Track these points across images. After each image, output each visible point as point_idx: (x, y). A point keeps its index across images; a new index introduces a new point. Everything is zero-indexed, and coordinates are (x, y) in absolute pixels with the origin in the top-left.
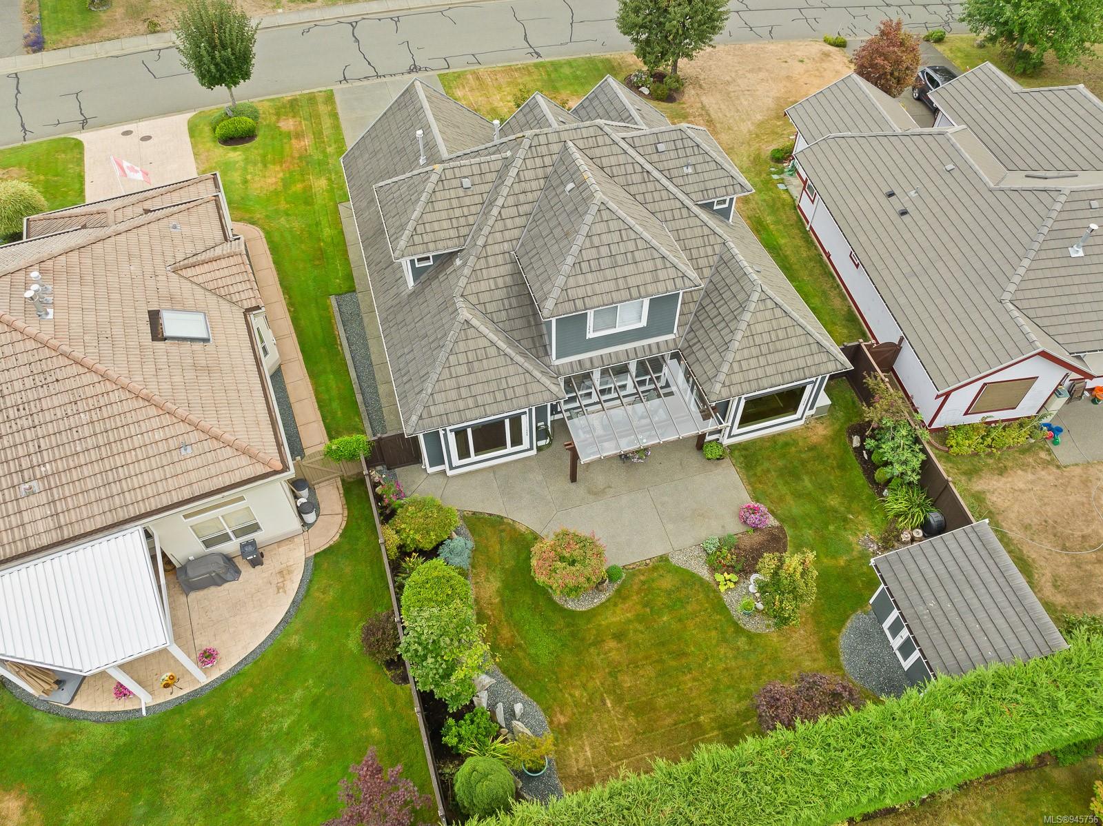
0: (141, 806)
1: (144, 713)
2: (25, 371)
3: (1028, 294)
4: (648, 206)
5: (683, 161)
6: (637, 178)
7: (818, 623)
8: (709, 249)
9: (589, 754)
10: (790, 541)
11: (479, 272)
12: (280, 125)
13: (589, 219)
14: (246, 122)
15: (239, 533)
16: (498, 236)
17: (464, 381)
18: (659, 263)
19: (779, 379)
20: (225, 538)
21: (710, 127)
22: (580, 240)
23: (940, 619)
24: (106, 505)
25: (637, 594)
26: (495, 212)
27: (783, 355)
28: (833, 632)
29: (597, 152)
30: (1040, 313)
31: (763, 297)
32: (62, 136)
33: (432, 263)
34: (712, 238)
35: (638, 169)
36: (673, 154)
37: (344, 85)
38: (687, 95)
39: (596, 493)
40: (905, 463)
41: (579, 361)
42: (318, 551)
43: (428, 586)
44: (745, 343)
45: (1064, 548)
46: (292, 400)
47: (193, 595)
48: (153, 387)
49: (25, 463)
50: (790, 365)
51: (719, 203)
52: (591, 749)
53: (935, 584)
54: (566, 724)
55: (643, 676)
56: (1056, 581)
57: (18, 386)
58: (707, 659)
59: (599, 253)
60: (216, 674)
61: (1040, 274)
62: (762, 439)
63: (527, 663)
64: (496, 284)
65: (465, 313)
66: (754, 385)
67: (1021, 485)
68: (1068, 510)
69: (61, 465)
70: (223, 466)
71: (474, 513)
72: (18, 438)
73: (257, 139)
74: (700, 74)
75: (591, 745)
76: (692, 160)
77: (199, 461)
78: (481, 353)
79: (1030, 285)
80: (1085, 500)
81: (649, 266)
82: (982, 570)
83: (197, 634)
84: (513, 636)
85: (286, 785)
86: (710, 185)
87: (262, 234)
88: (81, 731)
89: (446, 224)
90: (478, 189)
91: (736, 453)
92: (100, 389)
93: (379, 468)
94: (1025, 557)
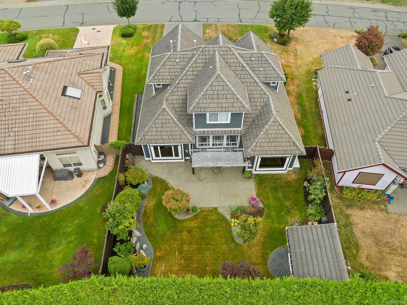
0: (17, 243)
1: (29, 215)
2: (18, 97)
3: (387, 140)
4: (242, 80)
5: (260, 65)
6: (239, 69)
7: (264, 246)
8: (262, 100)
9: (163, 269)
10: (265, 214)
11: (174, 92)
12: (143, 33)
13: (212, 80)
14: (131, 30)
15: (75, 165)
16: (184, 81)
17: (159, 129)
18: (235, 100)
19: (275, 152)
20: (70, 165)
21: (295, 57)
22: (207, 87)
23: (303, 256)
24: (30, 145)
25: (201, 218)
26: (184, 72)
27: (279, 144)
28: (269, 251)
29: (227, 57)
30: (390, 149)
31: (275, 120)
32: (74, 27)
33: (161, 87)
34: (264, 95)
35: (241, 65)
36: (257, 62)
37: (169, 23)
38: (291, 44)
39: (200, 180)
40: (317, 195)
41: (204, 131)
42: (100, 177)
43: (124, 196)
44: (264, 136)
45: (377, 244)
46: (111, 126)
47: (57, 182)
48: (55, 110)
49: (10, 126)
50: (280, 148)
51: (273, 83)
52: (165, 267)
53: (307, 242)
54: (159, 257)
55: (192, 248)
56: (368, 256)
57: (15, 101)
58: (217, 248)
59: (213, 93)
60: (54, 208)
61: (394, 133)
62: (269, 175)
63: (154, 232)
64: (179, 98)
65: (164, 106)
66: (264, 153)
67: (368, 216)
68: (384, 230)
69: (21, 129)
70: (69, 140)
71: (156, 177)
72: (10, 118)
73: (133, 37)
74: (299, 37)
75: (165, 266)
76: (264, 65)
77: (62, 137)
78: (167, 121)
79: (389, 137)
80: (393, 228)
81: (232, 101)
82: (327, 242)
83: (53, 194)
84: (153, 222)
85: (62, 249)
86: (269, 76)
87: (122, 69)
88: (9, 215)
89: (167, 74)
90: (181, 63)
91: (257, 177)
92: (38, 107)
93: (130, 154)
94: (359, 244)
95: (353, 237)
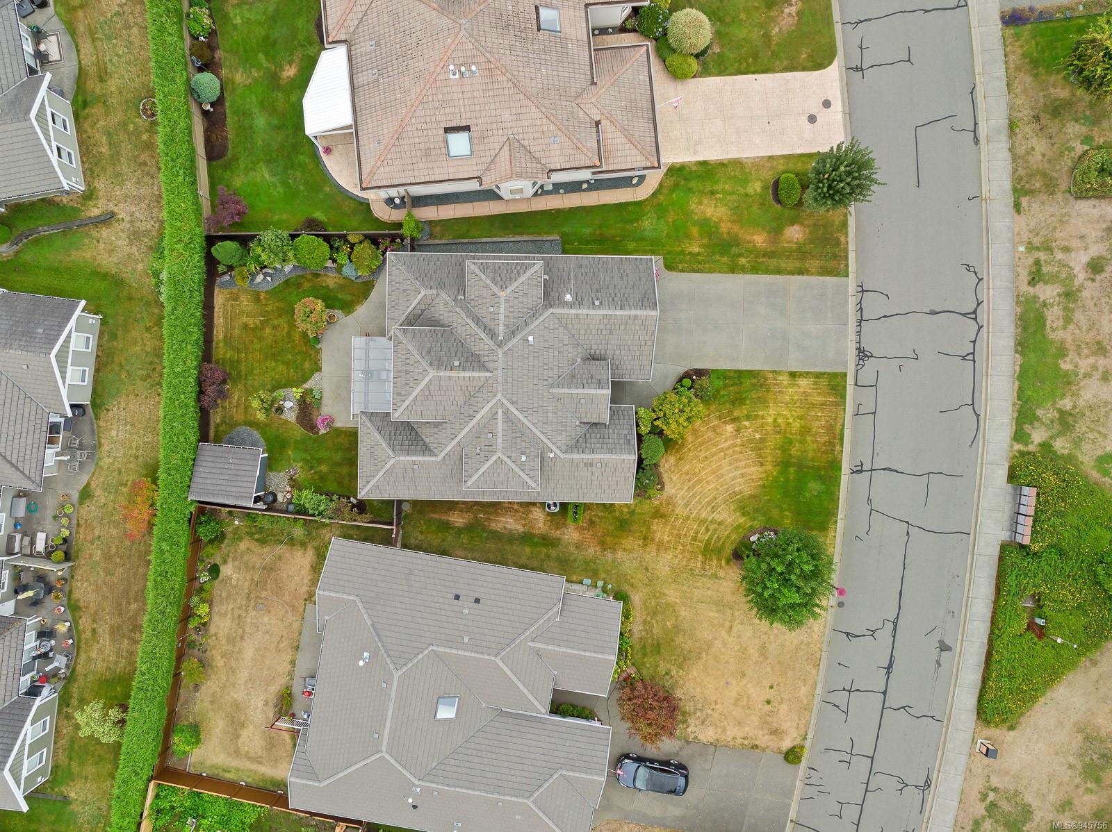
0: (275, 121)
10: (309, 435)
12: (797, 227)
24: (363, 107)
25: (306, 350)
32: (839, 53)
37: (853, 289)
42: (371, 205)
44: (377, 439)
45: (264, 568)
46: (475, 204)
53: (238, 467)
56: (251, 552)
60: (322, 155)
65: (424, 292)
67: (302, 573)
68: (282, 586)
69: (382, 87)
72: (395, 67)
77: (372, 149)
78: (409, 297)
80: (284, 599)
85: (266, 179)
95: (275, 541)
